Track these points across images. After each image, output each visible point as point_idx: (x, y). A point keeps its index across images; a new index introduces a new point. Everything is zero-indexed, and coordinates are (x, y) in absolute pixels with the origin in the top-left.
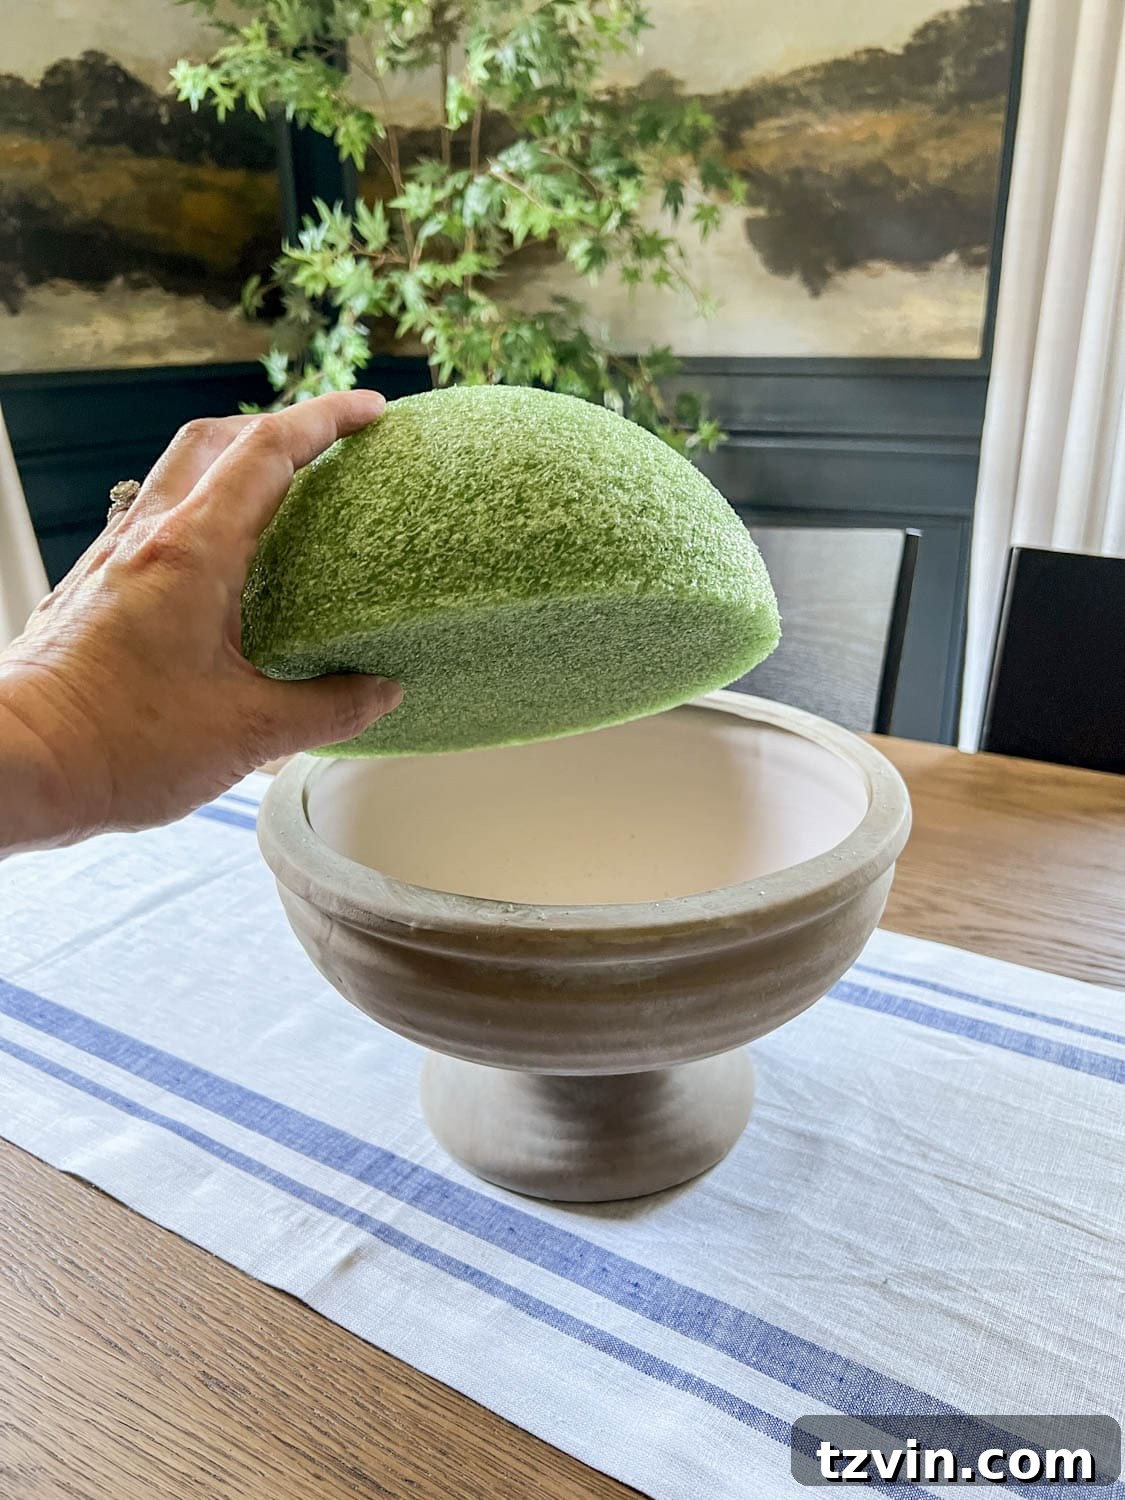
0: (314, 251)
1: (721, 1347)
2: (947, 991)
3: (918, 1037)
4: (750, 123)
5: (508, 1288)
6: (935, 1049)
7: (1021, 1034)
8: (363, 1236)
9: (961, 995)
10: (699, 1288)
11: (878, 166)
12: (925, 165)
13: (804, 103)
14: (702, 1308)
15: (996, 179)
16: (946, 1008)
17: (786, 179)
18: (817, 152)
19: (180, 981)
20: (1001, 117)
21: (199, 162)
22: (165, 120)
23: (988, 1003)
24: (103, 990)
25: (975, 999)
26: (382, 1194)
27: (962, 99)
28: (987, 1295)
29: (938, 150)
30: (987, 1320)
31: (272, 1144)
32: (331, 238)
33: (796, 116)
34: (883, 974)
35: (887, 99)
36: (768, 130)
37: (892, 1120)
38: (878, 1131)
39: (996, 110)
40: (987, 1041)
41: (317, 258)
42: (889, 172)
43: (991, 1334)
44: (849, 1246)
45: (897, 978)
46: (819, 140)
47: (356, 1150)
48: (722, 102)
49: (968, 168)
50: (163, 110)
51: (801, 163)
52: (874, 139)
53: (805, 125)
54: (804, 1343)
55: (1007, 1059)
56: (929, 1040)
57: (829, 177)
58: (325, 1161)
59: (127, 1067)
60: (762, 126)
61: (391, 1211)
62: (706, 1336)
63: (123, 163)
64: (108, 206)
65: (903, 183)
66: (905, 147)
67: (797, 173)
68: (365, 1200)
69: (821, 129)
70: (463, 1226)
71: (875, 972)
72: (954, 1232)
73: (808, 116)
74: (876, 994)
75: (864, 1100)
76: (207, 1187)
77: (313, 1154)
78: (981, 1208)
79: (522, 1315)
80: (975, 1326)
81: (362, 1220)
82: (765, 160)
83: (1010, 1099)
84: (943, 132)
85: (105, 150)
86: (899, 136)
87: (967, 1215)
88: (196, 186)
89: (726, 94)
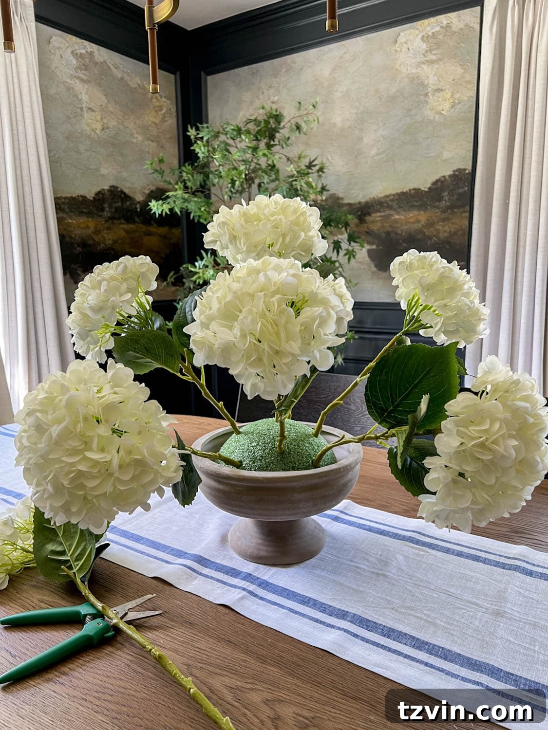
0: (200, 268)
1: (349, 621)
2: (424, 535)
3: (413, 547)
4: (369, 214)
5: (288, 608)
6: (417, 551)
7: (446, 548)
8: (245, 593)
9: (428, 536)
10: (343, 609)
11: (420, 231)
12: (438, 231)
13: (390, 207)
14: (344, 613)
15: (466, 238)
16: (423, 540)
17: (384, 235)
18: (396, 225)
19: (175, 528)
20: (467, 215)
21: (150, 224)
22: (139, 210)
23: (437, 539)
24: (150, 530)
25: (433, 538)
26: (249, 583)
27: (452, 207)
28: (425, 612)
29: (443, 226)
30: (425, 617)
31: (214, 571)
32: (206, 264)
33: (388, 212)
34: (403, 530)
35: (423, 207)
36: (376, 216)
37: (402, 570)
38: (397, 572)
39: (465, 212)
40: (435, 549)
41: (201, 271)
42: (424, 233)
43: (426, 621)
44: (386, 600)
45: (408, 531)
46: (396, 221)
47: (240, 573)
48: (358, 206)
49: (455, 233)
50: (138, 206)
51: (390, 229)
52: (418, 221)
53: (391, 215)
54: (372, 622)
55: (440, 554)
56: (416, 548)
57: (401, 235)
58: (231, 576)
59: (164, 552)
60: (374, 215)
61: (252, 587)
62: (345, 620)
63: (122, 226)
64: (115, 242)
65: (430, 238)
66: (430, 224)
67: (388, 233)
68: (244, 585)
69: (397, 217)
70: (274, 593)
71: (401, 529)
72: (417, 597)
73: (392, 212)
74: (400, 535)
75: (394, 563)
76: (196, 582)
77: (227, 574)
78: (425, 592)
79: (292, 614)
80: (422, 619)
81: (244, 589)
82: (375, 227)
83: (439, 565)
84: (445, 220)
85: (115, 221)
86: (428, 220)
87: (421, 593)
88: (149, 234)
89: (360, 203)
